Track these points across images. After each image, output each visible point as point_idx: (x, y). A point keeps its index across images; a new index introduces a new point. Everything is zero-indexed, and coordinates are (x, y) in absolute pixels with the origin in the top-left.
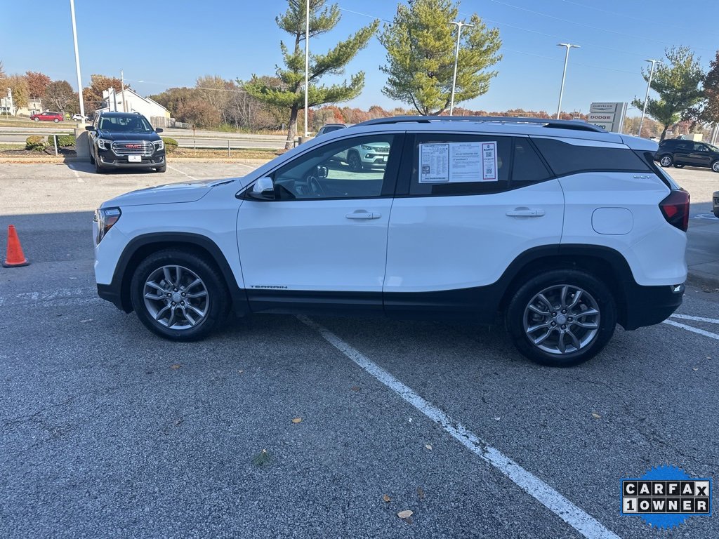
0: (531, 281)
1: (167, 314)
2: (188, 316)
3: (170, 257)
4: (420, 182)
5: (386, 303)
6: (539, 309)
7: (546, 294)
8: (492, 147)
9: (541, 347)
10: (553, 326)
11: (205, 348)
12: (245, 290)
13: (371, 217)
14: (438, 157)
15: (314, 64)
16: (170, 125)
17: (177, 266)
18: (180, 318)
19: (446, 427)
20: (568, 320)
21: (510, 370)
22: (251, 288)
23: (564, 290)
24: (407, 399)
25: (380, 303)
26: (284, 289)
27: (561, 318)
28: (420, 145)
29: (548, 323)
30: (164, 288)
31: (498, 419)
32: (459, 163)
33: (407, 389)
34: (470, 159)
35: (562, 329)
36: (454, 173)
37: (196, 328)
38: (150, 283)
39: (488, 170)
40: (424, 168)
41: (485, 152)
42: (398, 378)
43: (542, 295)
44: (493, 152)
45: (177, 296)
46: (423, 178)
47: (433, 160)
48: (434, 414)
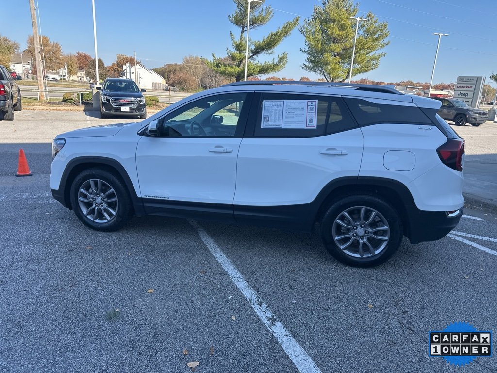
0: (338, 203)
1: (92, 212)
2: (105, 214)
3: (94, 173)
4: (262, 127)
5: (236, 213)
6: (345, 223)
7: (349, 213)
8: (314, 103)
9: (346, 251)
10: (355, 236)
11: (114, 236)
12: (142, 198)
13: (225, 151)
14: (276, 110)
15: (253, 47)
16: (165, 89)
17: (99, 180)
18: (100, 216)
19: (254, 304)
20: (366, 233)
21: (321, 267)
22: (145, 197)
23: (363, 210)
24: (235, 282)
25: (232, 212)
26: (167, 199)
27: (360, 231)
28: (264, 101)
29: (351, 234)
30: (91, 194)
31: (294, 302)
32: (290, 114)
33: (239, 275)
34: (298, 112)
35: (361, 239)
36: (286, 122)
37: (110, 222)
38: (82, 190)
39: (310, 120)
40: (265, 117)
41: (309, 107)
42: (237, 266)
43: (346, 214)
44: (314, 107)
45: (99, 200)
46: (264, 125)
47: (272, 112)
48: (249, 294)
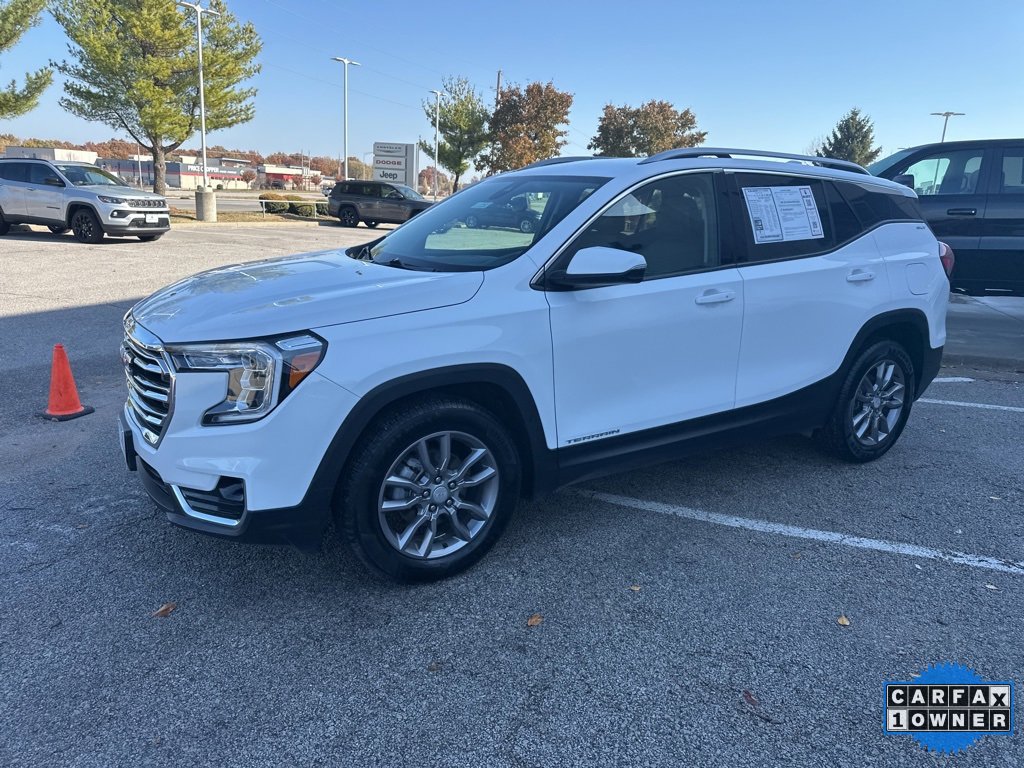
4: (757, 242)
8: (808, 194)
12: (558, 450)
13: (725, 299)
14: (767, 207)
22: (567, 444)
26: (615, 434)
28: (743, 189)
32: (787, 214)
34: (796, 209)
36: (786, 228)
38: (394, 479)
39: (814, 224)
40: (756, 222)
41: (804, 199)
44: (811, 199)
45: (439, 491)
46: (759, 237)
47: (761, 210)
